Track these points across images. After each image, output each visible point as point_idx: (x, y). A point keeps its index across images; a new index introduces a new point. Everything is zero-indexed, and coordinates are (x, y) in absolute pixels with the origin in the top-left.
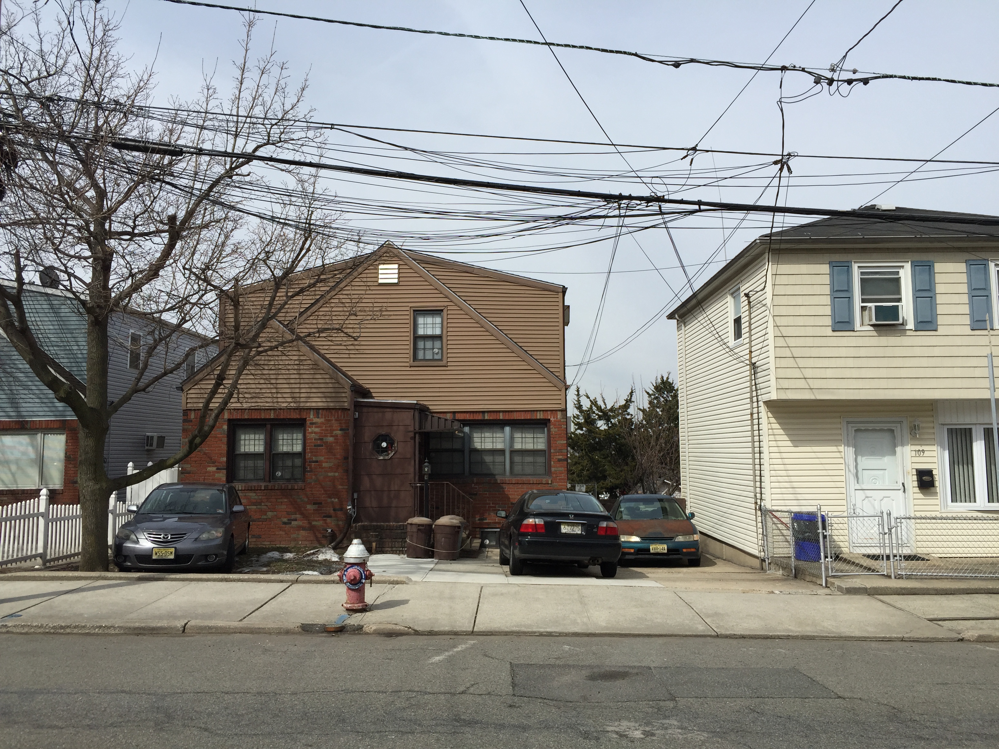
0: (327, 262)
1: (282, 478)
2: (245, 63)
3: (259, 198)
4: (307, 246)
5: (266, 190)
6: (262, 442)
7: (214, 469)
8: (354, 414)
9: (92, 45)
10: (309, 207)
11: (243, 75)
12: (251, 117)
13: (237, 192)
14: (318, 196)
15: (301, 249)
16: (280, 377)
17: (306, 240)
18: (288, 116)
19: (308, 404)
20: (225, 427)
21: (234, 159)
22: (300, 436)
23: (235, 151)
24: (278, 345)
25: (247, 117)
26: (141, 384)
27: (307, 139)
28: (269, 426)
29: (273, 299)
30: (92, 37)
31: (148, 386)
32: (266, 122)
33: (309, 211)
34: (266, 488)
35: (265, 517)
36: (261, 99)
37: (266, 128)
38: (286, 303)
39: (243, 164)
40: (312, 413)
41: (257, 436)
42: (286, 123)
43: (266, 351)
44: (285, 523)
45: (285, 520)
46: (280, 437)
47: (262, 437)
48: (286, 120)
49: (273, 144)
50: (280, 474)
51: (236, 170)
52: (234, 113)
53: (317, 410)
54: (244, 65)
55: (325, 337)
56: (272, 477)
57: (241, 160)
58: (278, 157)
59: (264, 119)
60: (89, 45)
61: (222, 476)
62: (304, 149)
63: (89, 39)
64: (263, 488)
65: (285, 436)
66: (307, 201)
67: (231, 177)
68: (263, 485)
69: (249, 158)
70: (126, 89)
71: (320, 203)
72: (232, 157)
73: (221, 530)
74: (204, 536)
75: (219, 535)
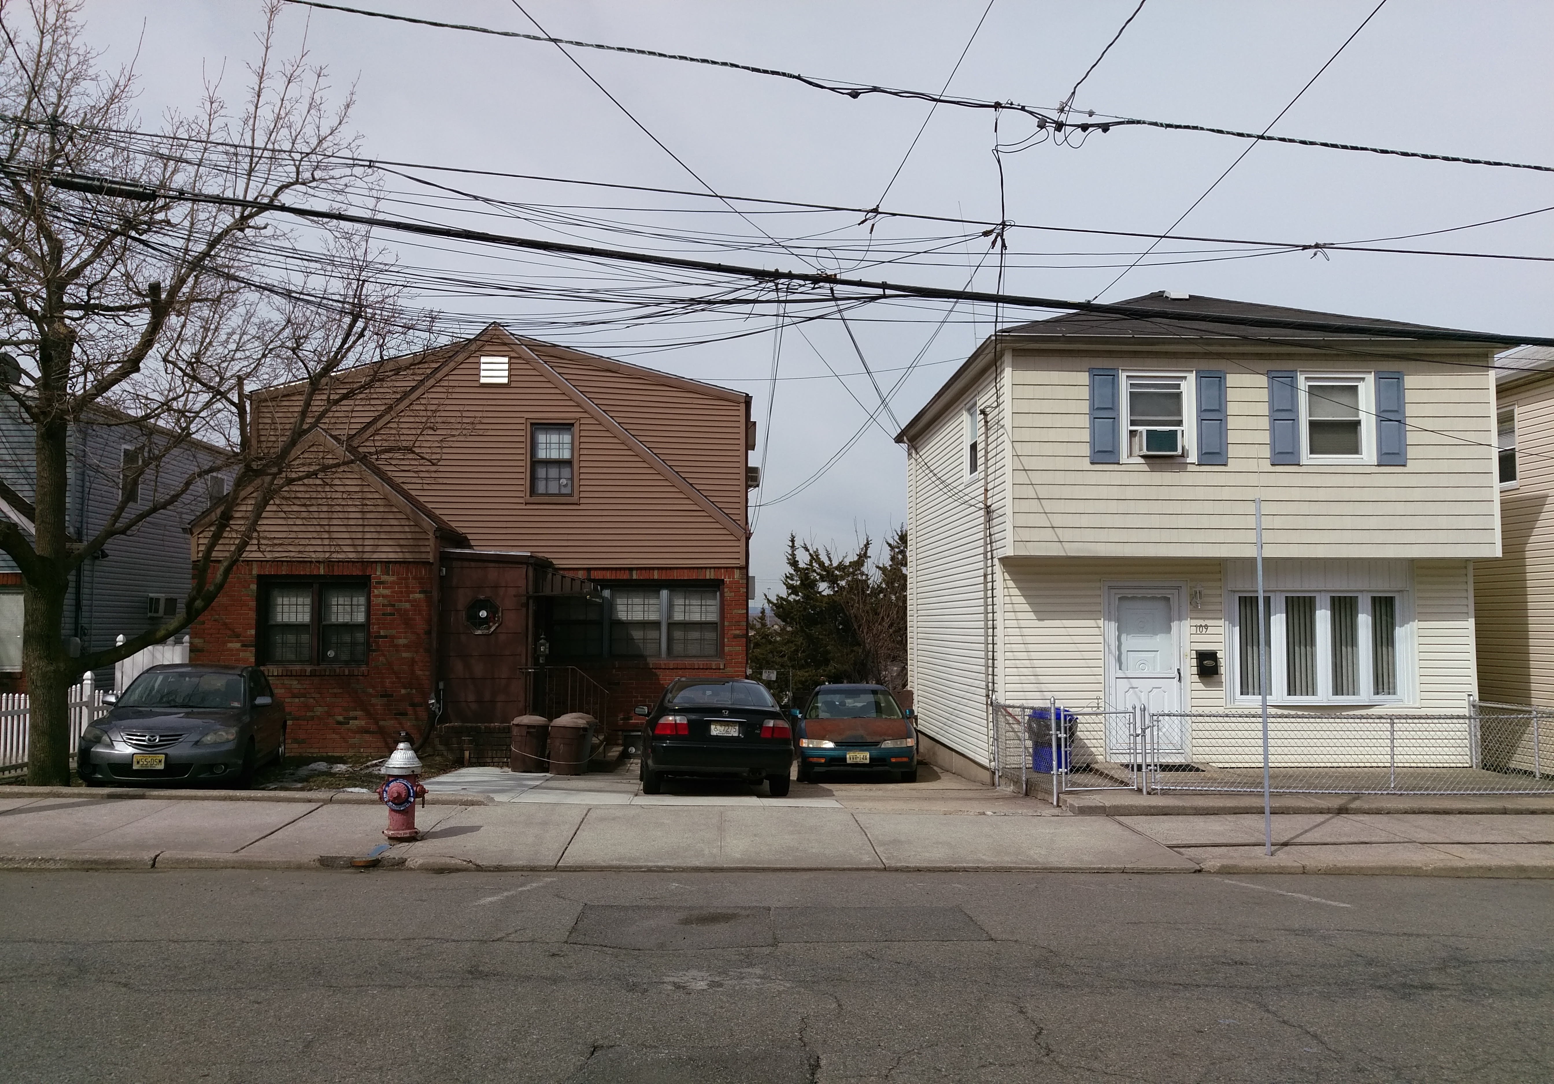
1: (336, 659)
7: (238, 645)
8: (440, 570)
15: (348, 335)
19: (375, 556)
40: (379, 568)
43: (300, 479)
47: (307, 601)
50: (334, 654)
53: (386, 564)
64: (308, 673)
73: (234, 730)
74: (209, 738)
75: (231, 737)
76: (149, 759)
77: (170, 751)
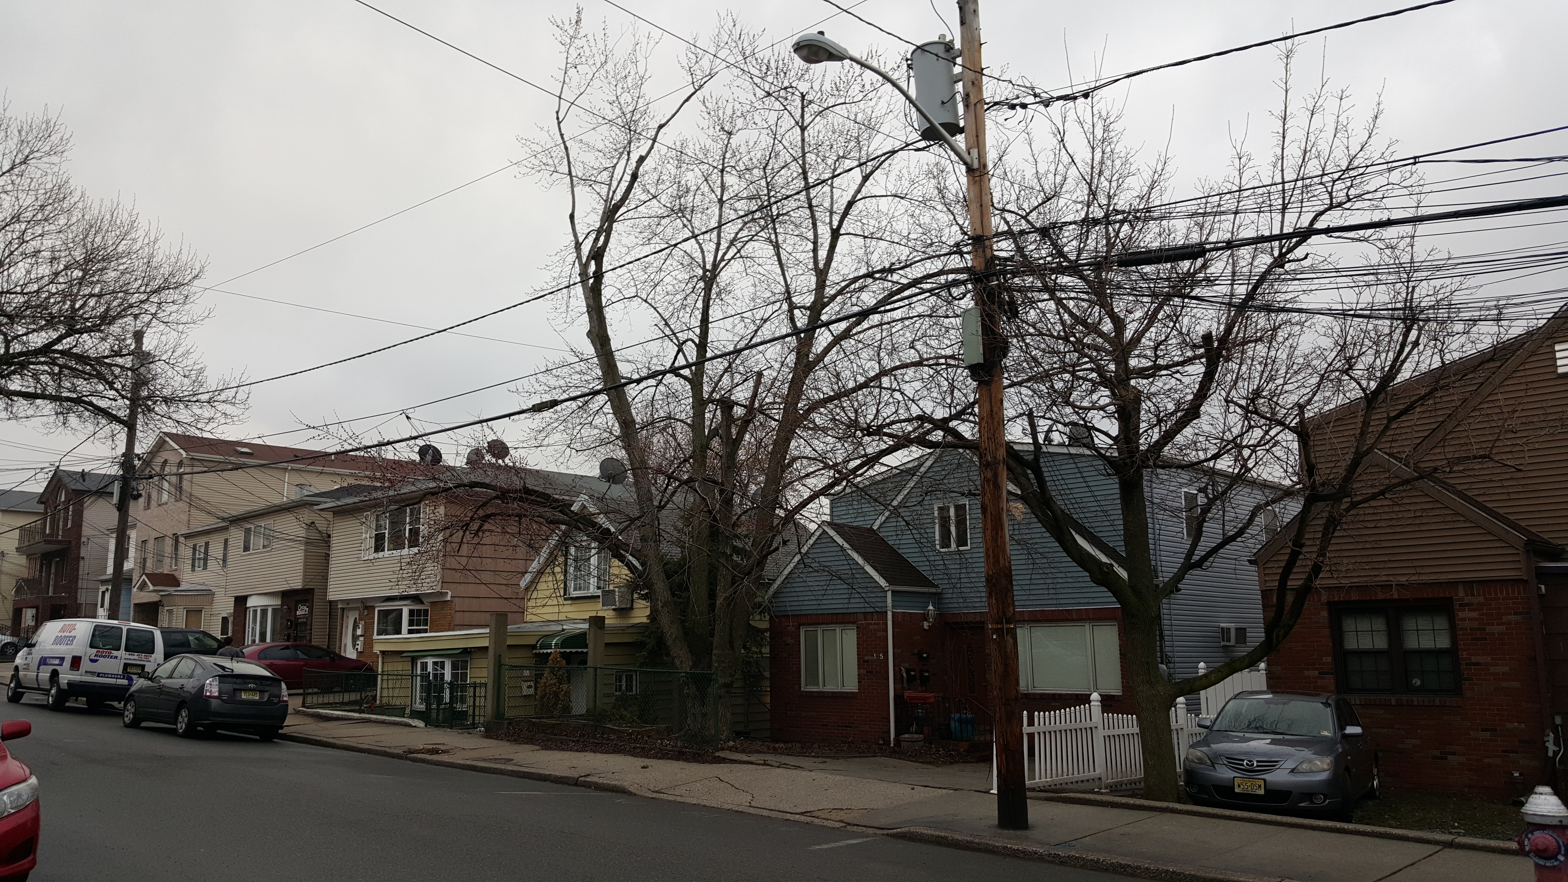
0: (1448, 358)
1: (1422, 688)
2: (1286, 108)
4: (1412, 338)
6: (1383, 634)
7: (1316, 673)
8: (1538, 588)
9: (1093, 148)
10: (1408, 282)
11: (1284, 125)
12: (1303, 179)
13: (1294, 286)
14: (1419, 264)
15: (1403, 346)
17: (1408, 330)
18: (1356, 163)
20: (1325, 614)
21: (1284, 241)
23: (1285, 231)
25: (1297, 180)
27: (1390, 187)
28: (1390, 611)
30: (1091, 140)
31: (1204, 560)
32: (1325, 179)
33: (1408, 288)
34: (1399, 704)
35: (1405, 747)
36: (1314, 149)
37: (1326, 187)
39: (1297, 245)
40: (1461, 589)
41: (1375, 625)
42: (1353, 173)
43: (1365, 501)
44: (1436, 758)
45: (1436, 753)
46: (1413, 626)
47: (1383, 626)
48: (1354, 169)
49: (1338, 207)
50: (1419, 683)
51: (1288, 256)
53: (1466, 583)
54: (1286, 112)
56: (1405, 686)
57: (1294, 240)
58: (1346, 224)
59: (1322, 176)
60: (1089, 150)
61: (1329, 683)
63: (1089, 142)
64: (1394, 703)
65: (1421, 625)
67: (1282, 266)
68: (1393, 698)
69: (1304, 235)
70: (1138, 189)
71: (1425, 274)
72: (1280, 240)
73: (1328, 759)
74: (1305, 766)
75: (1326, 766)
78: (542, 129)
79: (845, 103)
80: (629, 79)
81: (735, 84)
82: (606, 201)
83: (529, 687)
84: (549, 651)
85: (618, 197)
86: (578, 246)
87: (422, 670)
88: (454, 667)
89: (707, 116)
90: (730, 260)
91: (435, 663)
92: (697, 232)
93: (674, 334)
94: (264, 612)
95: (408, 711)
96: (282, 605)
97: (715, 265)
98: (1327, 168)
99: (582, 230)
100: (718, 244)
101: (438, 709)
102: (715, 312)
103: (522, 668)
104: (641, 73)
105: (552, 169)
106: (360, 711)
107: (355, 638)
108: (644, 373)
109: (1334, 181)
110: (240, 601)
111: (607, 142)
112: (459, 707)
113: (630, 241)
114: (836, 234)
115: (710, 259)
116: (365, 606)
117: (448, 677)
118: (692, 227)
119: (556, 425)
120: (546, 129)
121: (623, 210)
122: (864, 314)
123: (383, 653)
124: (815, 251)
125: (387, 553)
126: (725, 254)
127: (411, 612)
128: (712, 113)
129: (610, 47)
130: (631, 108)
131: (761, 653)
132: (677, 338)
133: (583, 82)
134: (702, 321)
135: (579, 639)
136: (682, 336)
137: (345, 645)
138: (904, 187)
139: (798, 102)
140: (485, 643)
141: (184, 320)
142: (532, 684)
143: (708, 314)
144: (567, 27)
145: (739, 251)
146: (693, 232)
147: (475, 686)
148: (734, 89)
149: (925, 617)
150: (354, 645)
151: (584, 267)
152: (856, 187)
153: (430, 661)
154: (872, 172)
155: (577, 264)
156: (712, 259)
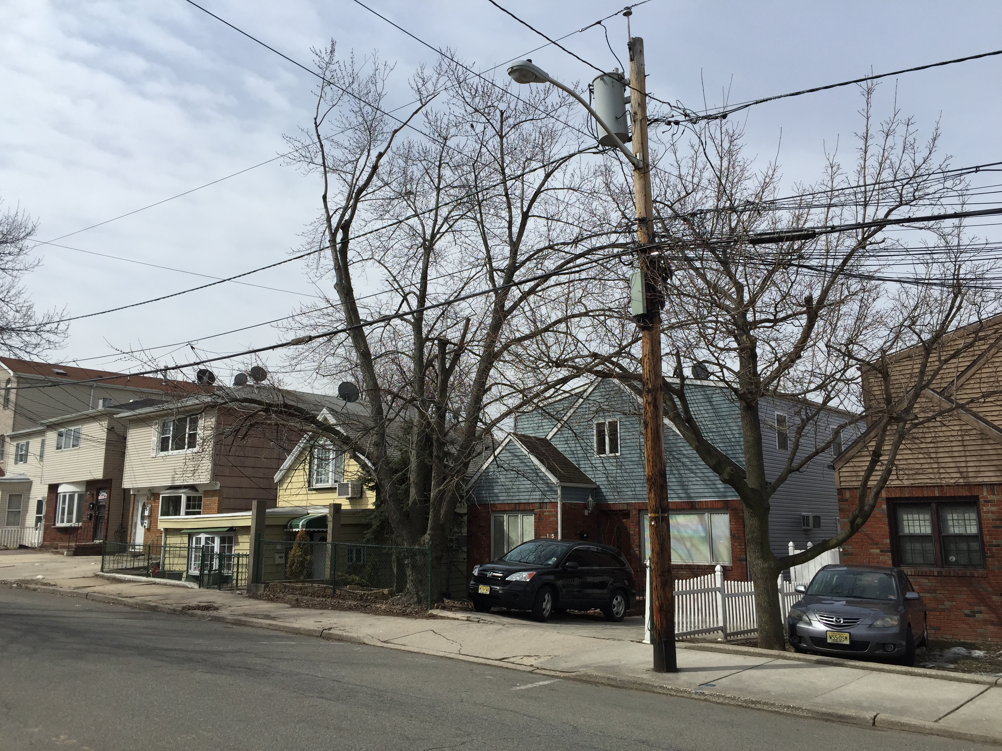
0: (983, 317)
1: (956, 563)
2: (867, 131)
3: (898, 262)
4: (957, 304)
5: (905, 253)
6: (928, 523)
7: (878, 551)
9: (721, 158)
10: (956, 261)
11: (866, 143)
12: (879, 183)
13: (872, 261)
14: (964, 247)
15: (951, 308)
16: (941, 450)
17: (956, 297)
18: (922, 171)
19: (980, 480)
20: (884, 506)
21: (866, 229)
22: (974, 516)
23: (866, 221)
24: (936, 415)
25: (874, 184)
26: (795, 465)
27: (945, 190)
28: (934, 505)
29: (924, 366)
30: (720, 151)
31: (801, 466)
32: (897, 183)
33: (955, 265)
34: (940, 575)
35: (942, 607)
36: (888, 162)
37: (897, 190)
38: (940, 369)
39: (875, 232)
40: (985, 489)
41: (921, 517)
42: (919, 180)
43: (922, 423)
44: (967, 615)
45: (967, 612)
46: (949, 517)
47: (927, 517)
48: (919, 176)
49: (907, 204)
50: (954, 559)
51: (870, 240)
52: (862, 183)
53: (991, 486)
54: (867, 134)
55: (991, 402)
56: (945, 562)
57: (873, 228)
58: (914, 217)
59: (894, 181)
60: (718, 158)
61: (887, 559)
62: (943, 201)
64: (936, 574)
65: (955, 516)
66: (953, 256)
67: (864, 248)
68: (935, 570)
69: (880, 224)
70: (753, 188)
71: (968, 255)
72: (863, 228)
73: (896, 618)
74: (879, 623)
75: (896, 623)
76: (838, 636)
77: (852, 631)
78: (303, 130)
79: (533, 119)
80: (370, 94)
81: (451, 102)
82: (351, 186)
83: (281, 557)
84: (297, 530)
85: (361, 183)
86: (329, 219)
87: (196, 543)
88: (223, 541)
89: (428, 125)
90: (444, 233)
91: (207, 539)
92: (419, 211)
93: (401, 288)
94: (72, 497)
95: (184, 575)
96: (87, 491)
97: (433, 236)
98: (898, 176)
99: (331, 206)
100: (436, 221)
101: (209, 575)
102: (432, 273)
103: (276, 543)
104: (379, 91)
105: (309, 161)
106: (148, 575)
107: (143, 518)
108: (376, 316)
109: (903, 186)
110: (53, 488)
111: (352, 142)
112: (225, 572)
113: (368, 216)
114: (525, 216)
115: (429, 232)
116: (153, 493)
117: (217, 550)
118: (415, 207)
119: (307, 354)
120: (306, 130)
121: (364, 193)
122: (546, 277)
123: (166, 530)
124: (510, 228)
125: (170, 452)
126: (440, 228)
127: (189, 499)
128: (432, 123)
129: (356, 71)
130: (370, 118)
131: (461, 532)
132: (403, 291)
133: (335, 97)
134: (422, 279)
135: (321, 521)
136: (407, 290)
137: (136, 523)
138: (576, 182)
139: (498, 117)
140: (248, 523)
141: (18, 267)
142: (283, 555)
143: (427, 273)
144: (323, 55)
145: (451, 227)
146: (415, 211)
147: (239, 556)
148: (451, 106)
149: (585, 507)
150: (142, 524)
151: (333, 235)
152: (540, 182)
153: (203, 536)
154: (552, 171)
155: (327, 233)
156: (430, 232)
